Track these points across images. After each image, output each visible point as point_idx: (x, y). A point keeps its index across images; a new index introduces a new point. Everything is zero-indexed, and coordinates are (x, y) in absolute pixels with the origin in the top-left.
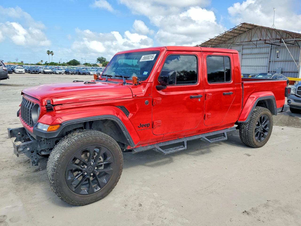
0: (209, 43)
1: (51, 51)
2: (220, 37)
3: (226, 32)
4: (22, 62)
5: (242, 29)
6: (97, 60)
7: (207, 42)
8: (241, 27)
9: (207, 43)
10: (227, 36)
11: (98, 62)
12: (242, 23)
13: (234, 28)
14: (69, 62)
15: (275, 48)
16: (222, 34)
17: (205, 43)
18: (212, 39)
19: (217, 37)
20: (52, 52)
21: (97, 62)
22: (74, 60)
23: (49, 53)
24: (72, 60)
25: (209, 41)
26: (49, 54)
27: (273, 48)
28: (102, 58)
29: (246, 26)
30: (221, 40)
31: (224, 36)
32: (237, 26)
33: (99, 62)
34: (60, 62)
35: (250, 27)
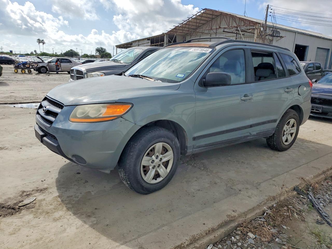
0: (175, 30)
1: (41, 39)
2: (185, 24)
3: (190, 18)
5: (204, 15)
6: (96, 51)
7: (172, 29)
8: (203, 13)
9: (172, 31)
10: (190, 23)
12: (204, 9)
13: (197, 14)
14: (65, 53)
15: (239, 37)
16: (186, 21)
17: (170, 31)
18: (178, 26)
19: (182, 24)
20: (43, 40)
21: (96, 53)
22: (71, 50)
23: (39, 41)
24: (69, 51)
25: (174, 29)
26: (39, 43)
27: (237, 37)
28: (102, 48)
29: (208, 12)
30: (185, 27)
31: (188, 23)
32: (200, 12)
33: (98, 53)
35: (211, 13)
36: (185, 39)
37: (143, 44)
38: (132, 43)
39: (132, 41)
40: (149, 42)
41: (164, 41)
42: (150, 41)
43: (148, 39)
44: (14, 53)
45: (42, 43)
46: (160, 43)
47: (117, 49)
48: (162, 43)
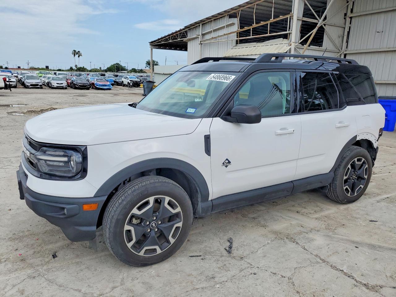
1: (77, 51)
4: (47, 67)
6: (146, 63)
11: (147, 66)
20: (79, 52)
23: (75, 53)
26: (74, 55)
33: (149, 66)
34: (100, 68)
36: (350, 7)
37: (215, 31)
38: (186, 32)
39: (186, 27)
40: (233, 24)
41: (289, 11)
42: (236, 21)
43: (231, 14)
44: (50, 68)
45: (78, 55)
46: (272, 20)
47: (153, 50)
48: (281, 17)
